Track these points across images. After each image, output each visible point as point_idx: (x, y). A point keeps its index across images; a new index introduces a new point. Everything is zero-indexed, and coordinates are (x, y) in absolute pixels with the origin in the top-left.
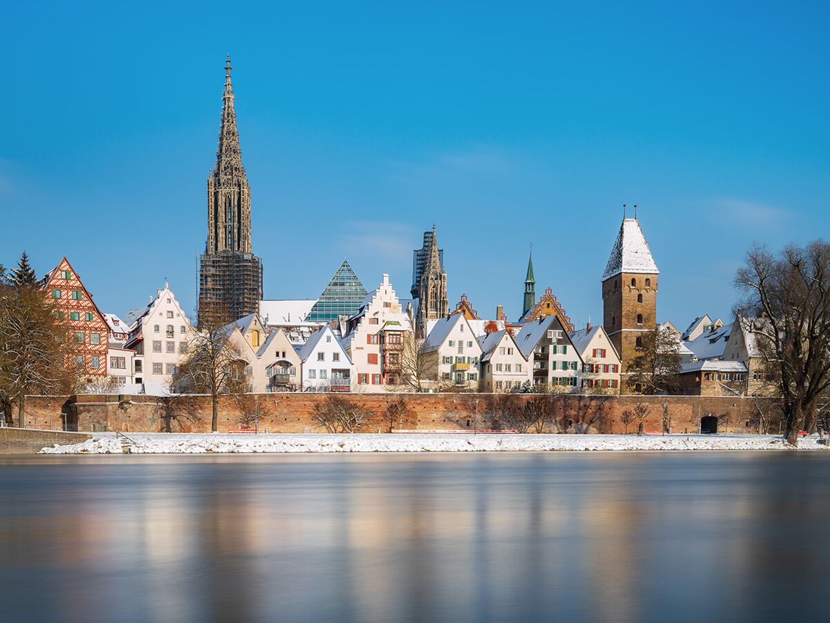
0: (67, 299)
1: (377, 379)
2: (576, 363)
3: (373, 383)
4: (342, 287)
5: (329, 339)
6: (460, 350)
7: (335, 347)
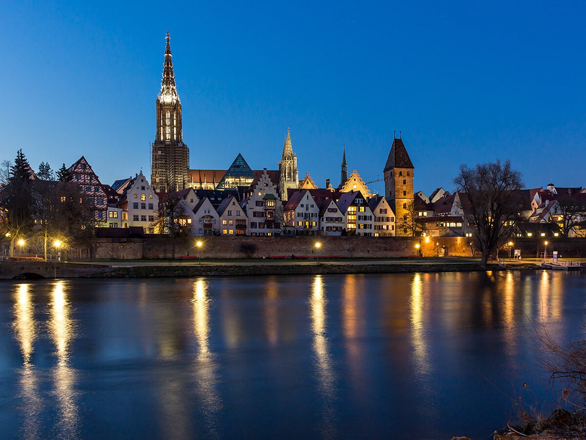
0: (84, 179)
1: (261, 226)
2: (371, 216)
3: (259, 227)
4: (238, 169)
5: (234, 204)
6: (307, 209)
7: (237, 207)
